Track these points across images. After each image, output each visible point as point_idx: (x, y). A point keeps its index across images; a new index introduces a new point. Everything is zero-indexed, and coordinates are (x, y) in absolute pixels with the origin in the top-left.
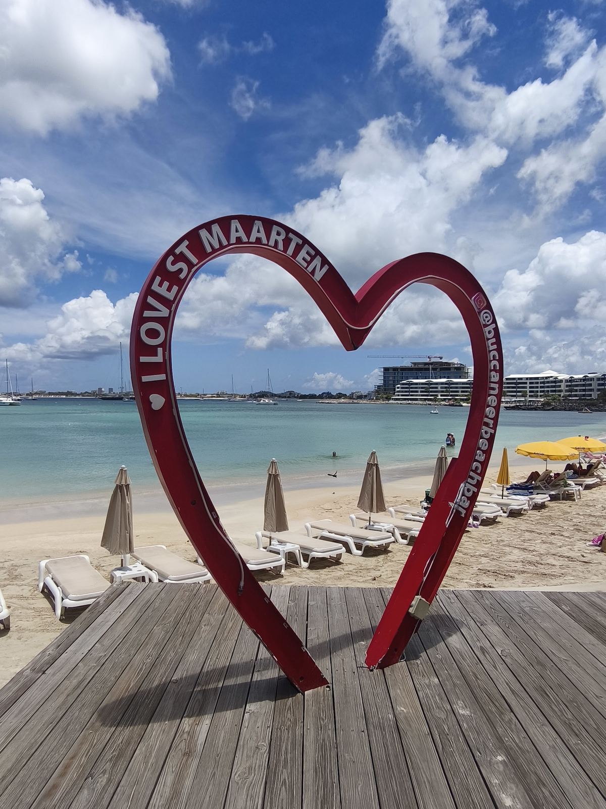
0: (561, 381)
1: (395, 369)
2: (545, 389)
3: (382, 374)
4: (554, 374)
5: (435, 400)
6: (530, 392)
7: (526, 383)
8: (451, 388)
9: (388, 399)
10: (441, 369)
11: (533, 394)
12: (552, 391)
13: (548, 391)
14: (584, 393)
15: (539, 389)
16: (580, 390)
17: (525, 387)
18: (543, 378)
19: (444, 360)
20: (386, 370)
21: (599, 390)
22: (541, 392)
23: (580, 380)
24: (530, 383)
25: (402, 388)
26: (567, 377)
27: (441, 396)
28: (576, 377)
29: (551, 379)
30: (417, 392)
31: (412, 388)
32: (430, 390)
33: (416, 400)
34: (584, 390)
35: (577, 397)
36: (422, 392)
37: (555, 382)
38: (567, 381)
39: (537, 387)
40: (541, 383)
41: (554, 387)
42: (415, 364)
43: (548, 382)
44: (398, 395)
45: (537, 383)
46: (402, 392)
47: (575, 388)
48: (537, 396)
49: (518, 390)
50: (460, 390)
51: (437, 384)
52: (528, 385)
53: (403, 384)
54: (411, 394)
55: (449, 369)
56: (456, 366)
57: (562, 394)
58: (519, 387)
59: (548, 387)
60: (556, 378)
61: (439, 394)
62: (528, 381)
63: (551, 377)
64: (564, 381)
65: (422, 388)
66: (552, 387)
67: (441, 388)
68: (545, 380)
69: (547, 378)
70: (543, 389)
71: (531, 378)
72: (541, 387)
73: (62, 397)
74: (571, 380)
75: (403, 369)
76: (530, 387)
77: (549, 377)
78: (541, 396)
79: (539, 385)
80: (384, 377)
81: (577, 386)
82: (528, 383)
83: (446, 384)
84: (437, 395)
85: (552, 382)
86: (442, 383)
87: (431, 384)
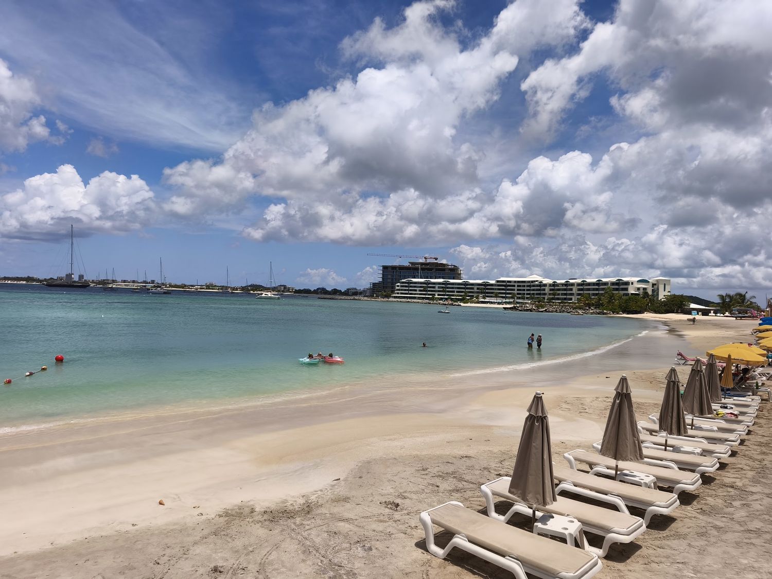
0: (545, 285)
1: (394, 268)
2: (531, 292)
3: (381, 272)
4: (540, 279)
5: (433, 299)
6: (518, 294)
7: (514, 286)
8: (448, 288)
9: (388, 296)
10: (437, 270)
11: (520, 296)
12: (537, 294)
13: (533, 294)
14: (565, 297)
15: (526, 292)
16: (562, 294)
17: (514, 290)
18: (529, 282)
19: (439, 261)
20: (385, 268)
21: (579, 294)
22: (528, 294)
23: (562, 284)
24: (518, 286)
25: (402, 286)
26: (550, 281)
27: (438, 295)
28: (558, 282)
29: (536, 283)
30: (416, 290)
31: (411, 287)
32: (428, 289)
33: (415, 298)
34: (566, 294)
35: (559, 300)
36: (420, 291)
37: (540, 286)
38: (550, 285)
39: (524, 290)
40: (528, 286)
41: (539, 290)
42: (412, 263)
43: (534, 286)
44: (398, 293)
45: (524, 286)
46: (402, 290)
47: (558, 292)
48: (523, 299)
49: (507, 292)
50: (456, 290)
51: (434, 283)
52: (516, 288)
53: (403, 283)
54: (410, 292)
55: (444, 270)
56: (450, 267)
57: (546, 297)
58: (508, 290)
59: (534, 290)
60: (541, 282)
61: (437, 294)
62: (516, 284)
63: (537, 281)
64: (548, 285)
65: (421, 287)
66: (537, 290)
67: (439, 287)
68: (532, 284)
69: (533, 282)
70: (529, 292)
71: (519, 282)
72: (528, 290)
73: (22, 282)
74: (554, 284)
75: (402, 268)
76: (518, 290)
77: (535, 281)
78: (527, 298)
79: (526, 288)
80: (383, 275)
81: (559, 290)
82: (516, 286)
83: (443, 284)
84: (434, 295)
85: (537, 286)
86: (439, 283)
87: (429, 283)
